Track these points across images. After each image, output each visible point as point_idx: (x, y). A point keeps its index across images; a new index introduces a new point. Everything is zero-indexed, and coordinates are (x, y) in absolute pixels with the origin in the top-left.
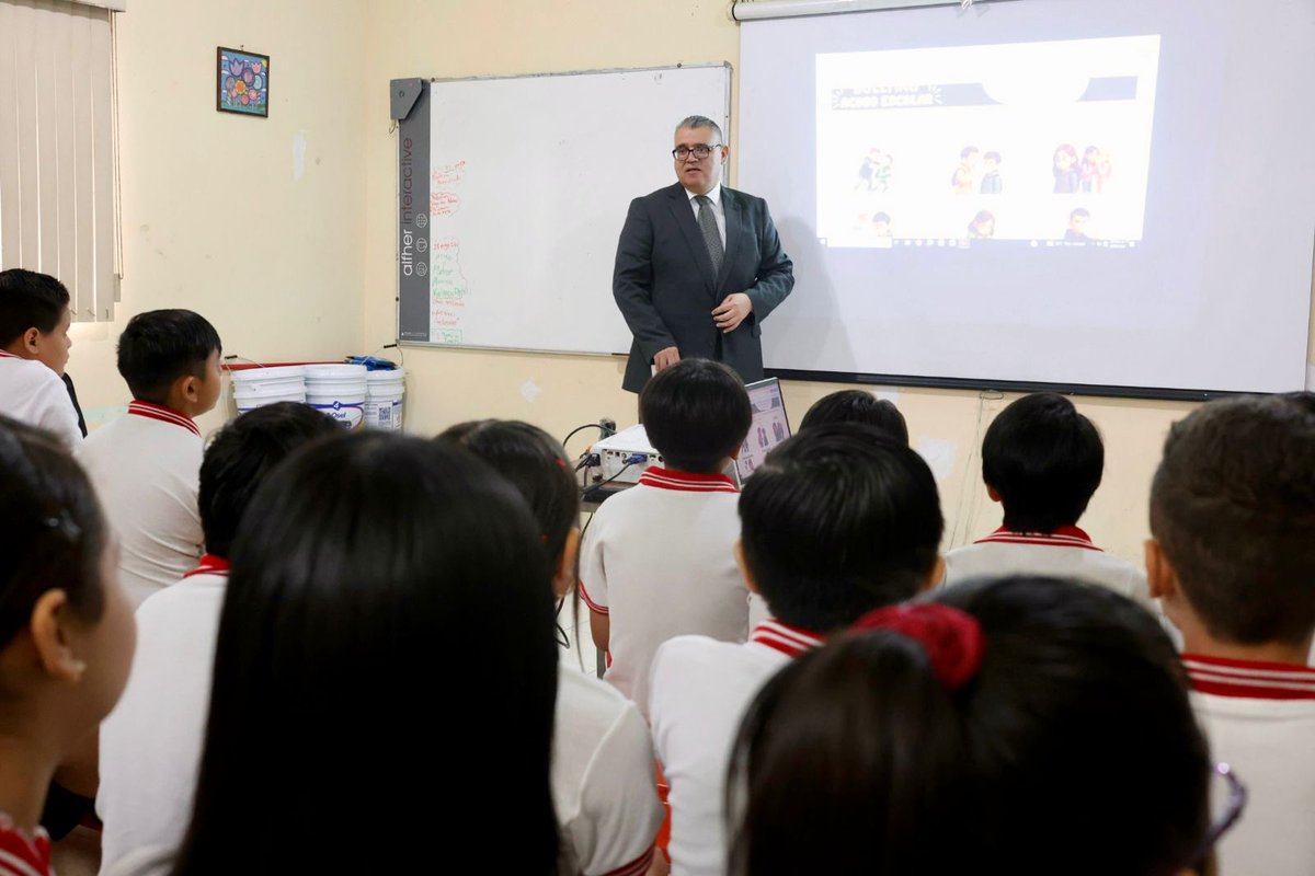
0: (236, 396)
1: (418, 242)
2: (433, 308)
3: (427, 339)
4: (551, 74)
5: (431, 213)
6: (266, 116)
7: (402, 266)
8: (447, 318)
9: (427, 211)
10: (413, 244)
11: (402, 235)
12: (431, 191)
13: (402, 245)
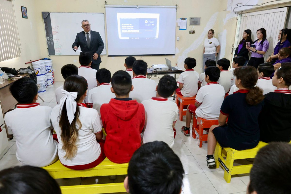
0: (33, 67)
1: (51, 39)
2: (55, 50)
3: (55, 54)
4: (74, 13)
5: (53, 34)
6: (27, 18)
7: (48, 43)
8: (58, 51)
9: (52, 34)
10: (50, 39)
11: (47, 38)
12: (52, 31)
13: (47, 40)
